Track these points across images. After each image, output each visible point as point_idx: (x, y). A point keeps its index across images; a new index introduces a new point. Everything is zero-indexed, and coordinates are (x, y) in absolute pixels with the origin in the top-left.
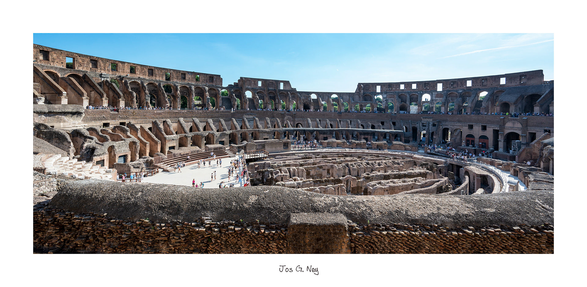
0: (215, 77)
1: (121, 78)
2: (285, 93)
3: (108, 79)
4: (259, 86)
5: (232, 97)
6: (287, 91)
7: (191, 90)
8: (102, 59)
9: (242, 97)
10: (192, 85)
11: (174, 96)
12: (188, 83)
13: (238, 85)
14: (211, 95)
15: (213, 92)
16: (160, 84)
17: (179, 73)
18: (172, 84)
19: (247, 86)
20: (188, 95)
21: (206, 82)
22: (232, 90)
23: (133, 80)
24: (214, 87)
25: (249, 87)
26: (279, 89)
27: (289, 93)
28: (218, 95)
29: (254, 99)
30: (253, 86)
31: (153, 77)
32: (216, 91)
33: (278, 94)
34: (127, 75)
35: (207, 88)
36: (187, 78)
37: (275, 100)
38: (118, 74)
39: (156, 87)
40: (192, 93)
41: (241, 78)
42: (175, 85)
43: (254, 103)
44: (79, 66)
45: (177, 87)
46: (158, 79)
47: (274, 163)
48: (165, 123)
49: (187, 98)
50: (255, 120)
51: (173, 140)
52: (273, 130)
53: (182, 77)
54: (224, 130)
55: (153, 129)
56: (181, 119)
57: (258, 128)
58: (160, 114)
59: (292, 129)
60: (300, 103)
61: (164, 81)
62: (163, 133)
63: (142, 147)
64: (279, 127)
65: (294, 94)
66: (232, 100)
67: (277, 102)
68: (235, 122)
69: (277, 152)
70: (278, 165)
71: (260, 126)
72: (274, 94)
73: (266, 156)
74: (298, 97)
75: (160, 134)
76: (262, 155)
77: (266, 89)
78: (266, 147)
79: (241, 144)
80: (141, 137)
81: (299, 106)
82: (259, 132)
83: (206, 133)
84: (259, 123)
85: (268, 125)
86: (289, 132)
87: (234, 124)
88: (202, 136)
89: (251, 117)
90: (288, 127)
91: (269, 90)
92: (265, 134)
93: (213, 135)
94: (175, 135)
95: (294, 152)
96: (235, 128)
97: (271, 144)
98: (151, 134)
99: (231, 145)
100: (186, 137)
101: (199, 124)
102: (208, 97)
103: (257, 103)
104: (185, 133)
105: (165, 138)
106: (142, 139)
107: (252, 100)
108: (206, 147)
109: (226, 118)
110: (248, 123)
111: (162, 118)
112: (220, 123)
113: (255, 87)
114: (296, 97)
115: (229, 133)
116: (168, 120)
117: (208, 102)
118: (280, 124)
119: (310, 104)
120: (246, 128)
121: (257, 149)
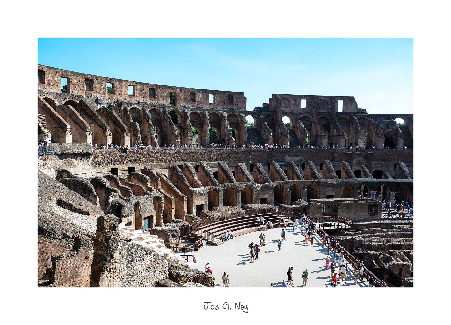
0: (236, 96)
1: (119, 104)
2: (347, 117)
3: (105, 106)
4: (302, 107)
5: (261, 127)
6: (351, 114)
7: (205, 117)
8: (97, 77)
9: (277, 127)
10: (205, 110)
11: (182, 127)
12: (200, 107)
13: (269, 107)
14: (231, 125)
15: (234, 120)
16: (164, 111)
17: (188, 92)
18: (179, 110)
19: (283, 109)
20: (199, 126)
21: (223, 104)
22: (262, 116)
23: (133, 106)
24: (235, 111)
25: (287, 109)
26: (336, 111)
27: (355, 117)
28: (241, 125)
29: (295, 129)
30: (292, 108)
31: (155, 100)
32: (238, 119)
33: (336, 120)
34: (125, 99)
35: (225, 114)
36: (197, 100)
37: (329, 130)
38: (115, 98)
39: (159, 115)
40: (206, 121)
41: (274, 96)
42: (183, 111)
43: (296, 137)
44: (74, 89)
45: (185, 113)
46: (161, 102)
47: (371, 241)
48: (185, 169)
49: (198, 130)
50: (309, 164)
51: (201, 195)
52: (343, 182)
53: (191, 98)
54: (265, 181)
55: (171, 178)
56: (205, 163)
57: (315, 177)
58: (173, 155)
59: (375, 180)
60: (377, 134)
61: (169, 105)
62: (188, 184)
63: (166, 205)
64: (351, 177)
65: (363, 118)
66: (263, 132)
67: (335, 134)
68: (279, 168)
69: (358, 221)
70: (379, 245)
71: (319, 175)
72: (328, 120)
73: (347, 226)
74: (370, 123)
75: (182, 185)
76: (341, 226)
77: (314, 111)
78: (340, 211)
79: (296, 204)
80: (162, 190)
81: (373, 141)
82: (319, 185)
83: (242, 186)
84: (316, 170)
85: (331, 174)
86: (368, 186)
87: (278, 172)
88: (237, 189)
89: (297, 159)
90: (367, 177)
91: (319, 114)
92: (330, 188)
93: (251, 188)
94: (202, 188)
95: (388, 221)
96: (279, 178)
97: (349, 206)
98: (173, 186)
99: (281, 204)
100: (217, 191)
101: (230, 171)
102: (229, 128)
103: (302, 136)
104: (214, 184)
105: (192, 193)
106: (165, 192)
107: (292, 132)
108: (248, 208)
109: (259, 161)
110: (298, 170)
111: (176, 161)
112: (255, 170)
113: (295, 109)
114: (366, 125)
115: (274, 186)
116: (189, 164)
117: (229, 136)
118: (352, 172)
119: (397, 136)
120: (295, 177)
121: (324, 214)
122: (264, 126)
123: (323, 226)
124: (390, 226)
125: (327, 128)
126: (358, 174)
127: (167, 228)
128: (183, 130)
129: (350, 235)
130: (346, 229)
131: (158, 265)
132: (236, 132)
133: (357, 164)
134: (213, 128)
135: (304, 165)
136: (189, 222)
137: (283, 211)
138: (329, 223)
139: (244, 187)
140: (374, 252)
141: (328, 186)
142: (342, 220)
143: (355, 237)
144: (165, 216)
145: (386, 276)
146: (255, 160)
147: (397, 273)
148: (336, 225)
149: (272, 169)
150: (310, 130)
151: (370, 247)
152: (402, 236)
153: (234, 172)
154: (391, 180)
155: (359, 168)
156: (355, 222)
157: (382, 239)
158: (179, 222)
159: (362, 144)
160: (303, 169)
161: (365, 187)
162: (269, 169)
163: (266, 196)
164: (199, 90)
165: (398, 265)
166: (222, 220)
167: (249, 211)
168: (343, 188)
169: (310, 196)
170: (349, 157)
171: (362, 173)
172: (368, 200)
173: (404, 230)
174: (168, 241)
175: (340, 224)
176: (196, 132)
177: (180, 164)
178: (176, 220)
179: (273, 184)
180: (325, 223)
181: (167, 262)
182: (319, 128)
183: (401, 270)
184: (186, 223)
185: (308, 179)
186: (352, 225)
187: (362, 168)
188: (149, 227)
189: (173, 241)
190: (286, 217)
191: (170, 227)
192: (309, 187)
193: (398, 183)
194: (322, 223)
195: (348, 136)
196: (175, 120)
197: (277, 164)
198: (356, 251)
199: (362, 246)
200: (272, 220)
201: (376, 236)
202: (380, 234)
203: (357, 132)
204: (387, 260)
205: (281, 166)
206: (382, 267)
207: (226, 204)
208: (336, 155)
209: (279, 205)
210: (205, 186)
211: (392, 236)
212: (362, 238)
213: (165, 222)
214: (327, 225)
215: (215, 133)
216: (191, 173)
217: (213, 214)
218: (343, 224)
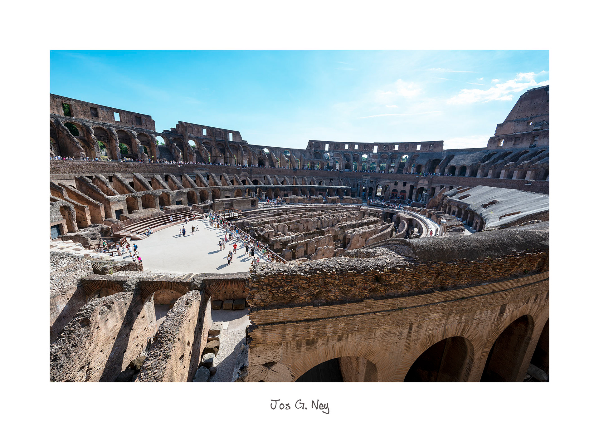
0: (143, 117)
2: (236, 145)
4: (204, 135)
5: (171, 147)
6: (238, 143)
7: (112, 133)
9: (185, 148)
10: (111, 126)
11: (86, 141)
12: (104, 123)
13: (177, 132)
14: (142, 142)
15: (144, 138)
16: (58, 122)
17: (86, 105)
18: (78, 122)
19: (189, 134)
20: (106, 141)
21: (131, 123)
22: (171, 138)
24: (144, 131)
25: (192, 135)
26: (228, 140)
27: (240, 146)
28: (152, 143)
29: (199, 151)
30: (196, 134)
32: (148, 138)
33: (228, 146)
35: (135, 133)
36: (100, 115)
37: (224, 153)
40: (114, 137)
41: (180, 122)
42: (84, 125)
43: (201, 156)
45: (88, 128)
47: (253, 221)
48: (97, 180)
49: (105, 144)
50: (212, 176)
51: (119, 201)
52: (235, 188)
53: (92, 113)
54: (179, 188)
55: (80, 188)
56: (119, 175)
57: (217, 185)
58: (78, 166)
59: (254, 186)
60: (254, 158)
61: (63, 115)
62: (102, 193)
63: (78, 212)
64: (240, 184)
65: (246, 147)
66: (173, 151)
67: (228, 156)
68: (190, 179)
69: (246, 211)
70: (257, 223)
71: (220, 183)
72: (223, 146)
73: (239, 215)
74: (250, 150)
75: (96, 195)
76: (236, 214)
77: (213, 139)
78: (234, 206)
79: (205, 203)
80: (70, 200)
81: (252, 162)
82: (220, 190)
83: (159, 192)
84: (217, 180)
85: (228, 182)
86: (250, 189)
87: (189, 181)
88: (155, 196)
89: (203, 172)
90: (249, 184)
91: (217, 141)
92: (227, 192)
93: (167, 194)
94: (119, 196)
95: (262, 209)
96: (190, 186)
97: (239, 202)
98: (84, 195)
99: (194, 204)
100: (135, 197)
101: (146, 181)
102: (140, 145)
103: (206, 156)
104: (132, 192)
105: (108, 201)
106: (74, 202)
107: (198, 152)
108: (166, 209)
109: (172, 173)
110: (204, 180)
111: (84, 173)
112: (170, 180)
113: (198, 136)
114: (248, 151)
115: (187, 191)
116: (100, 175)
117: (141, 152)
118: (240, 181)
119: (265, 159)
120: (203, 185)
121: (225, 209)
122: (173, 146)
123: (225, 216)
124: (263, 211)
125: (223, 151)
126: (244, 182)
127: (83, 233)
128: (88, 144)
129: (241, 219)
130: (238, 216)
131: (78, 265)
132: (148, 149)
133: (243, 176)
134: (123, 144)
135: (208, 176)
136: (110, 225)
137: (195, 209)
138: (228, 214)
139: (161, 193)
140: (255, 227)
141: (226, 190)
142: (236, 211)
143: (244, 220)
144: (79, 223)
145: (262, 239)
146: (169, 172)
147: (267, 236)
148: (232, 215)
149: (184, 179)
150: (211, 152)
151: (253, 225)
152: (269, 216)
153: (150, 182)
154: (263, 185)
155: (245, 179)
156: (244, 211)
157: (259, 219)
158: (98, 226)
159: (246, 163)
160: (208, 179)
161: (249, 190)
162: (181, 179)
163: (181, 199)
164: (102, 107)
165: (268, 232)
166: (143, 220)
167: (168, 211)
168: (236, 191)
169: (214, 197)
170: (238, 172)
171: (246, 182)
172: (251, 198)
173: (270, 213)
174: (88, 244)
175: (235, 213)
176: (104, 146)
177: (89, 175)
178: (93, 225)
179: (186, 190)
180: (226, 214)
181: (89, 261)
182: (217, 151)
183: (269, 234)
184: (105, 226)
185: (212, 186)
186: (242, 214)
187: (246, 178)
188: (60, 234)
189: (93, 243)
190: (198, 213)
191: (88, 232)
192: (213, 192)
193: (266, 187)
194: (223, 214)
195: (237, 158)
196: (76, 133)
197: (188, 176)
198: (245, 228)
199: (248, 225)
200: (187, 216)
201: (256, 218)
202: (258, 217)
203: (242, 156)
204: (262, 231)
205: (191, 177)
206: (259, 235)
207: (145, 207)
208: (230, 170)
209: (192, 205)
210: (121, 194)
211: (264, 217)
212: (248, 220)
213: (80, 228)
214: (227, 215)
215: (126, 148)
216: (104, 183)
217: (134, 216)
218: (237, 213)
